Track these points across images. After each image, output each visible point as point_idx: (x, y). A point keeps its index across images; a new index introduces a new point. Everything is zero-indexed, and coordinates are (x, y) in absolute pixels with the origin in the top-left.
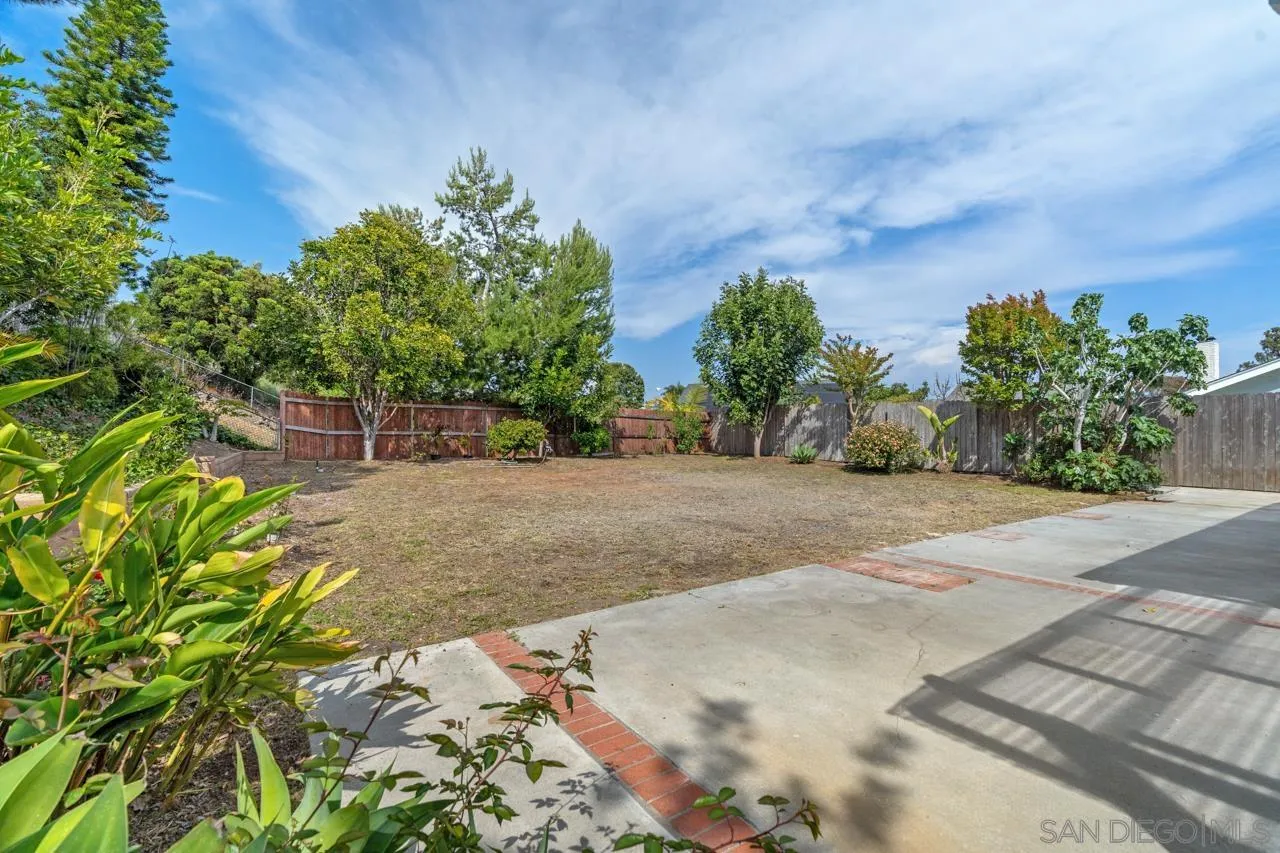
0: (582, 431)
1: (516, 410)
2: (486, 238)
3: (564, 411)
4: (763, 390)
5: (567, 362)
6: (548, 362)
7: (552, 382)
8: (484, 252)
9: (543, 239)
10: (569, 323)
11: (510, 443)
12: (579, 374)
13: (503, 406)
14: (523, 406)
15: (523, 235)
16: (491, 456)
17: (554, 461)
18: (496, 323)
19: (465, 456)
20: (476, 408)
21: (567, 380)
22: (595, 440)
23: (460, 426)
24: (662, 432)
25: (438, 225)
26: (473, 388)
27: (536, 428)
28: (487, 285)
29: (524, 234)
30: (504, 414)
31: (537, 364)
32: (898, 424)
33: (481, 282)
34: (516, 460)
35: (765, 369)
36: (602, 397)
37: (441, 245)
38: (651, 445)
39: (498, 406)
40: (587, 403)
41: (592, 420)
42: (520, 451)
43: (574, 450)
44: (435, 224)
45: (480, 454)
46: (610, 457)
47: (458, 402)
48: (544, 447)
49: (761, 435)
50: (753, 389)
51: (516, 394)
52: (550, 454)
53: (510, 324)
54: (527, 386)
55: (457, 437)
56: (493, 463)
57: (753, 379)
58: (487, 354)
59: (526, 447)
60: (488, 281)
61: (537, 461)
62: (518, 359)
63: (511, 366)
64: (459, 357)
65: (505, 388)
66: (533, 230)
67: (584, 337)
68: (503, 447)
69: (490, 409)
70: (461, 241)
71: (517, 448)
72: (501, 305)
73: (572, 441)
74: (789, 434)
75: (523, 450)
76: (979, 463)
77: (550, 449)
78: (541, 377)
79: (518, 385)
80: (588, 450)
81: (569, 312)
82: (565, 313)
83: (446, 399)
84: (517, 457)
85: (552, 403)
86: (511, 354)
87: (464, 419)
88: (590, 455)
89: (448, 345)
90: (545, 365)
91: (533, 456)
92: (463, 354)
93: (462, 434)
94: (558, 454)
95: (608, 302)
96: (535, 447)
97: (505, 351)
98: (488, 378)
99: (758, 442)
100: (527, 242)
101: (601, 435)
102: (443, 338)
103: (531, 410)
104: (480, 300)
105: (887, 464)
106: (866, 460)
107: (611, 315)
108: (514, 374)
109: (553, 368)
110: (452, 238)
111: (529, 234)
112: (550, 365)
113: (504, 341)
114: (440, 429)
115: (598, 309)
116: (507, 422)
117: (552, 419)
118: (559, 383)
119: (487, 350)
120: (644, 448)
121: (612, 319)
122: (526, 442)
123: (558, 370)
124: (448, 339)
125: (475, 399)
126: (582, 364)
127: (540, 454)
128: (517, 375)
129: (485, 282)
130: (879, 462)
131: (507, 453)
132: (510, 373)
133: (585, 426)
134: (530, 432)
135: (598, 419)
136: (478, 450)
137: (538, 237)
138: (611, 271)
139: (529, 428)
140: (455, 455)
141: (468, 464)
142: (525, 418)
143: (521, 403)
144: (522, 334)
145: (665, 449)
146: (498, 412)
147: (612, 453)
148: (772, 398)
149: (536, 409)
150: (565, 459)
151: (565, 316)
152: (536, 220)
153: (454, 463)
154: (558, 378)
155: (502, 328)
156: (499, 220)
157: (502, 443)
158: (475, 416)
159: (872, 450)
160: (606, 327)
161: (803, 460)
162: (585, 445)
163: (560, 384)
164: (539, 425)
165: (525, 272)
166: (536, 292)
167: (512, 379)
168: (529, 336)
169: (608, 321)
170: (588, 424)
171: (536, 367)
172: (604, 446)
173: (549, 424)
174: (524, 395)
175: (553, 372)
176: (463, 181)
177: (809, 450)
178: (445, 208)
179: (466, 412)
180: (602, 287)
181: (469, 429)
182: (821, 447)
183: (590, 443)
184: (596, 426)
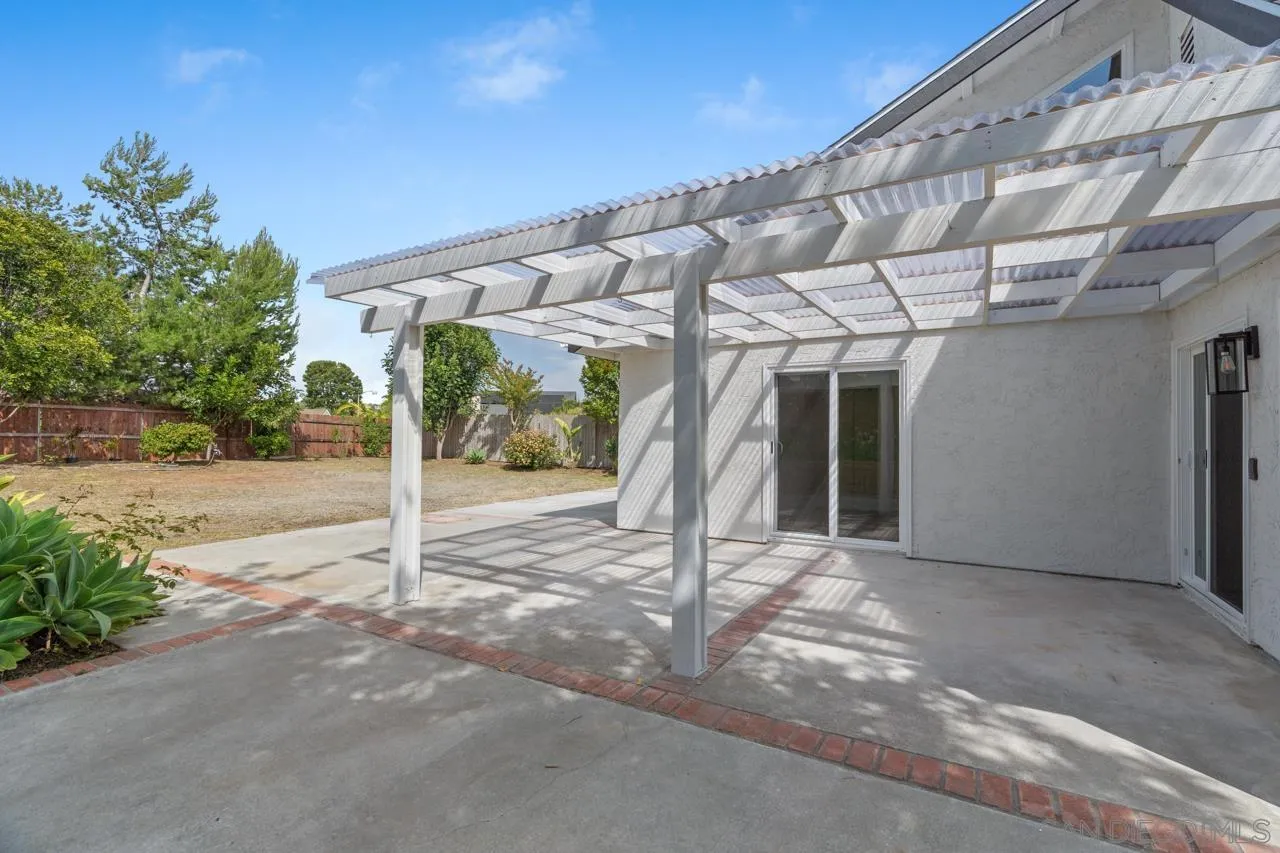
0: (258, 435)
1: (181, 413)
2: (147, 231)
3: (236, 416)
4: (444, 401)
5: (240, 368)
6: (219, 367)
7: (222, 387)
8: (143, 247)
9: (219, 243)
10: (243, 332)
11: (169, 446)
12: (255, 381)
13: (162, 408)
14: (188, 409)
15: (195, 237)
16: (147, 459)
17: (223, 464)
18: (154, 324)
19: (111, 460)
20: (126, 410)
21: (240, 386)
22: (272, 443)
23: (105, 427)
24: (350, 437)
25: (85, 210)
26: (123, 390)
27: (202, 432)
28: (147, 281)
29: (195, 234)
30: (164, 416)
31: (207, 369)
32: (546, 432)
33: (139, 276)
34: (176, 463)
35: (445, 384)
36: (279, 403)
37: (87, 232)
38: (338, 449)
39: (156, 409)
40: (263, 408)
41: (270, 424)
42: (183, 454)
43: (250, 453)
44: (81, 208)
45: (132, 458)
46: (291, 460)
47: (102, 403)
48: (212, 451)
49: (443, 440)
50: (435, 401)
51: (179, 396)
52: (219, 457)
53: (173, 327)
54: (193, 390)
55: (103, 440)
56: (147, 466)
57: (434, 391)
58: (142, 356)
59: (190, 449)
60: (148, 277)
61: (203, 463)
62: (183, 362)
63: (174, 369)
64: (106, 359)
65: (166, 391)
66: (207, 231)
67: (261, 345)
68: (161, 449)
69: (145, 411)
70: (114, 232)
71: (178, 451)
72: (163, 306)
73: (248, 445)
74: (468, 440)
75: (186, 452)
76: (597, 461)
77: (218, 452)
78: (210, 381)
79: (181, 388)
80: (265, 453)
81: (244, 321)
82: (239, 319)
83: (87, 399)
84: (179, 460)
85: (223, 408)
86: (175, 356)
87: (112, 420)
88: (267, 458)
89: (91, 346)
90: (214, 370)
91: (199, 459)
92: (111, 356)
93: (107, 436)
94: (229, 456)
95: (292, 311)
96: (200, 450)
97: (165, 354)
98: (143, 381)
99: (440, 446)
100: (201, 244)
101: (279, 438)
102: (86, 339)
103: (198, 414)
104: (136, 296)
105: (532, 463)
106: (516, 460)
107: (295, 326)
108: (178, 377)
109: (225, 374)
110: (102, 225)
111: (202, 235)
112: (221, 370)
113: (164, 344)
114: (79, 430)
115: (280, 319)
116: (166, 426)
117: (223, 423)
118: (230, 388)
119: (143, 352)
120: (330, 451)
121: (296, 328)
122: (189, 445)
123: (230, 376)
124: (92, 341)
125: (126, 400)
126: (259, 371)
127: (208, 457)
128: (181, 379)
129: (144, 277)
130: (526, 461)
131: (165, 456)
132: (172, 376)
133: (263, 431)
134: (194, 435)
135: (275, 424)
136: (128, 453)
137: (214, 240)
138: (296, 283)
139: (193, 432)
140: (98, 458)
141: (116, 467)
142: (190, 421)
143: (186, 406)
144: (187, 339)
145: (351, 453)
146: (156, 415)
147: (294, 456)
148: (453, 408)
149: (204, 412)
150: (237, 462)
151: (240, 324)
152: (211, 220)
153: (97, 466)
154: (230, 383)
155: (163, 331)
156: (164, 217)
157: (159, 445)
158: (126, 419)
159: (521, 451)
160: (289, 336)
161: (475, 461)
162: (261, 448)
163: (233, 389)
164: (206, 428)
165: (195, 274)
166: (206, 296)
167: (174, 382)
168: (196, 342)
169: (292, 330)
170: (265, 428)
171: (203, 372)
172: (283, 449)
173: (219, 427)
174: (192, 398)
175: (223, 378)
176: (121, 165)
177: (483, 453)
178: (93, 193)
179: (114, 414)
180: (285, 297)
181: (117, 432)
182: (492, 450)
183: (267, 446)
184: (274, 430)
